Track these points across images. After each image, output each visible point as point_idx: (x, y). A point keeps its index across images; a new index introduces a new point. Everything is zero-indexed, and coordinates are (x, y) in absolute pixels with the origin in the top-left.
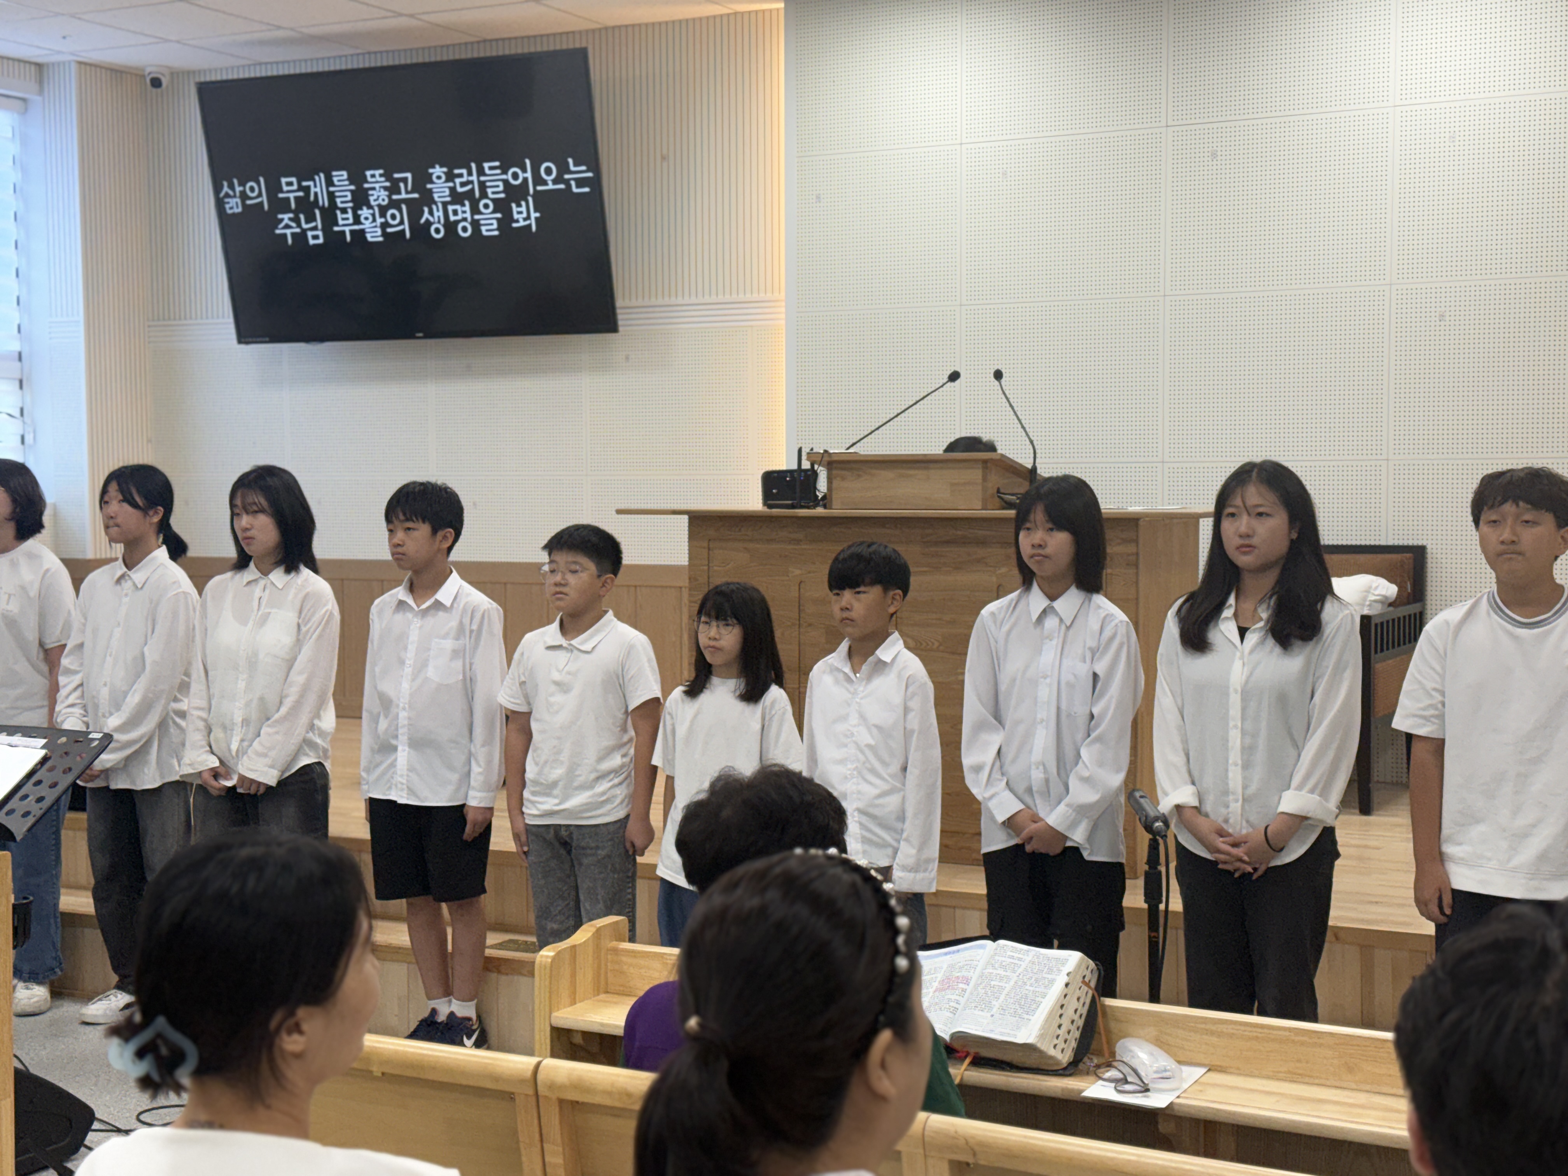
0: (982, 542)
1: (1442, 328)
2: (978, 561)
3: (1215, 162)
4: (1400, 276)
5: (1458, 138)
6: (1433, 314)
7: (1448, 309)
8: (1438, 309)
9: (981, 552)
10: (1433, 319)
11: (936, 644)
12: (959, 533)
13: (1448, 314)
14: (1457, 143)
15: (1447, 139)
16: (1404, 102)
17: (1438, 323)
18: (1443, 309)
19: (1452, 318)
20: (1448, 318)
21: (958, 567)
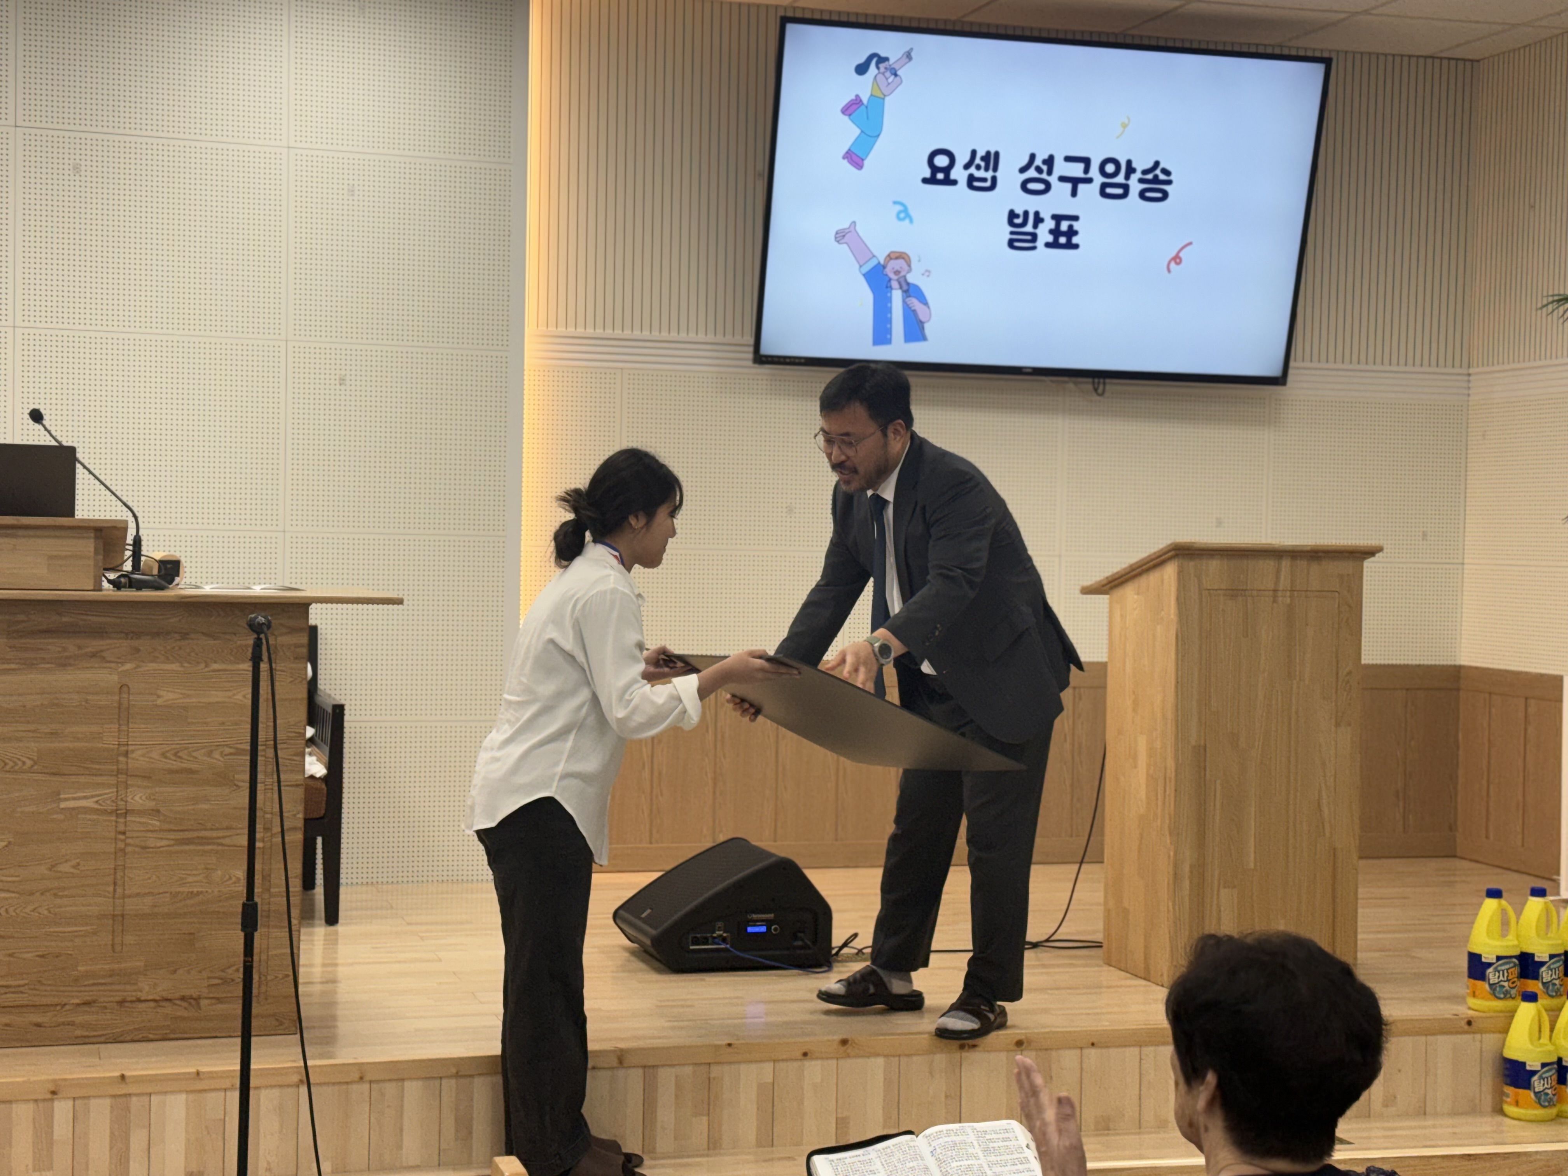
0: (99, 632)
1: (343, 393)
2: (94, 655)
3: (77, 178)
4: (297, 332)
5: (356, 193)
6: (333, 377)
7: (348, 372)
8: (338, 372)
9: (95, 644)
10: (332, 382)
11: (29, 763)
12: (65, 619)
13: (348, 377)
14: (356, 198)
15: (345, 192)
16: (299, 145)
17: (338, 387)
18: (343, 372)
19: (353, 383)
20: (348, 382)
21: (63, 664)
